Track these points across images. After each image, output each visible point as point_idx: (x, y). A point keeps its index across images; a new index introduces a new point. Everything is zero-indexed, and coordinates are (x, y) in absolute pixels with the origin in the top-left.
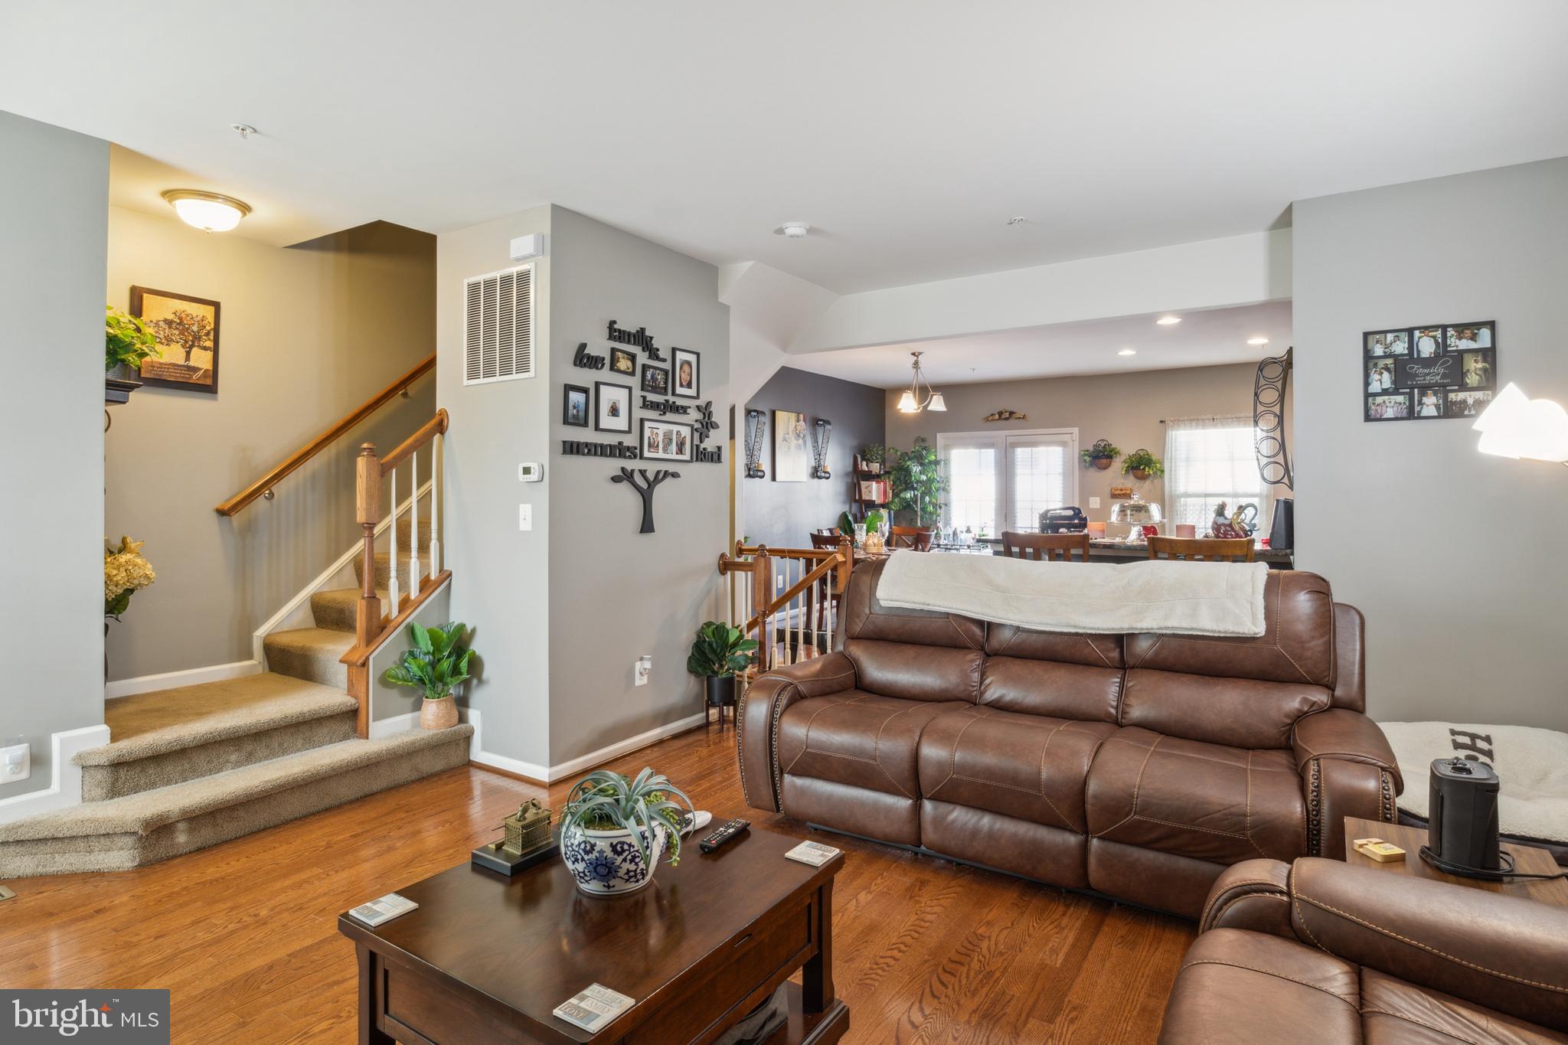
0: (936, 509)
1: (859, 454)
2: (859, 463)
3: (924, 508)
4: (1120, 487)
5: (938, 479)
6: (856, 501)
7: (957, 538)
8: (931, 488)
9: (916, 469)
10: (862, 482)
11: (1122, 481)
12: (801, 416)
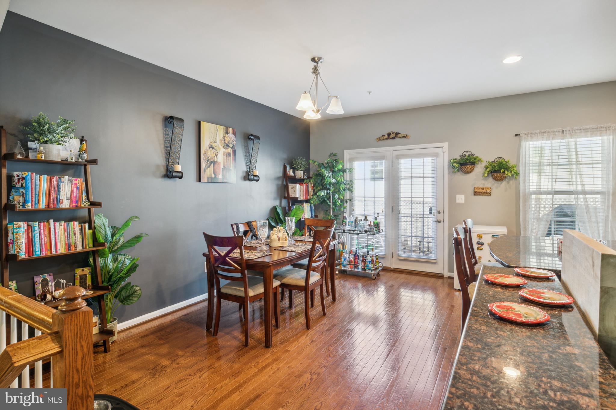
0: (344, 204)
1: (288, 164)
2: (288, 171)
3: (335, 203)
4: (481, 186)
5: (345, 182)
6: (285, 198)
7: (358, 225)
8: (340, 189)
9: (328, 174)
10: (289, 184)
11: (483, 182)
12: (231, 130)
